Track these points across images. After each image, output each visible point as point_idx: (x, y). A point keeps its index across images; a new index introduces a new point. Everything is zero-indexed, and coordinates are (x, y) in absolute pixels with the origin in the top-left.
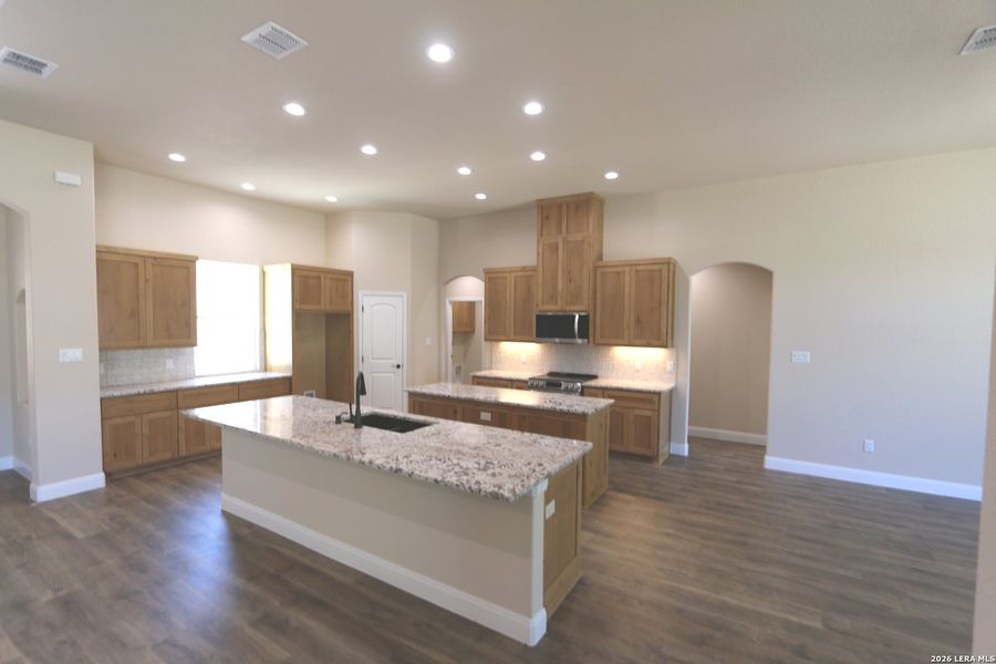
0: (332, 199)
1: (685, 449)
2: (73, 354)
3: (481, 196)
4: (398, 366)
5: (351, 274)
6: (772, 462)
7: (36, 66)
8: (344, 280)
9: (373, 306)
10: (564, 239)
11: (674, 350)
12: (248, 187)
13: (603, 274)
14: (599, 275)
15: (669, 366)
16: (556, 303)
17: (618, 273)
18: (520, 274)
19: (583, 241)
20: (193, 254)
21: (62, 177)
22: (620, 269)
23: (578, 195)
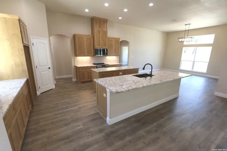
3: (87, 10)
4: (49, 68)
9: (36, 44)
13: (108, 40)
15: (116, 59)
16: (100, 46)
17: (111, 40)
19: (106, 31)
22: (112, 39)
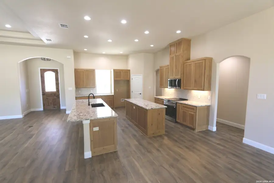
0: (121, 53)
1: (214, 129)
2: (70, 89)
3: (152, 46)
4: (140, 94)
5: (129, 70)
6: (246, 140)
7: (50, 40)
8: (128, 72)
9: (135, 78)
10: (175, 55)
11: (211, 92)
12: (104, 53)
13: (186, 65)
14: (185, 66)
15: (209, 97)
17: (190, 65)
18: (167, 67)
19: (180, 55)
20: (94, 68)
21: (68, 57)
22: (191, 63)
23: (178, 40)
